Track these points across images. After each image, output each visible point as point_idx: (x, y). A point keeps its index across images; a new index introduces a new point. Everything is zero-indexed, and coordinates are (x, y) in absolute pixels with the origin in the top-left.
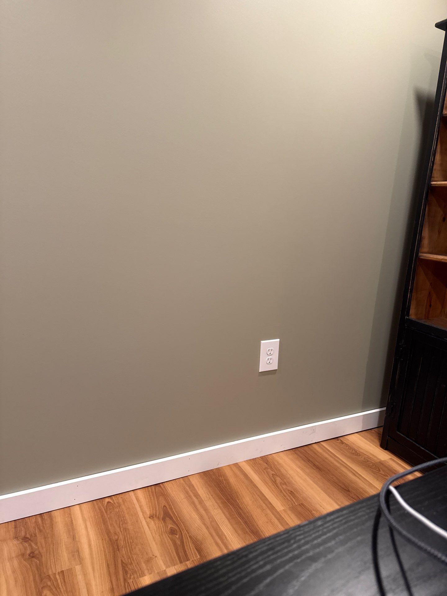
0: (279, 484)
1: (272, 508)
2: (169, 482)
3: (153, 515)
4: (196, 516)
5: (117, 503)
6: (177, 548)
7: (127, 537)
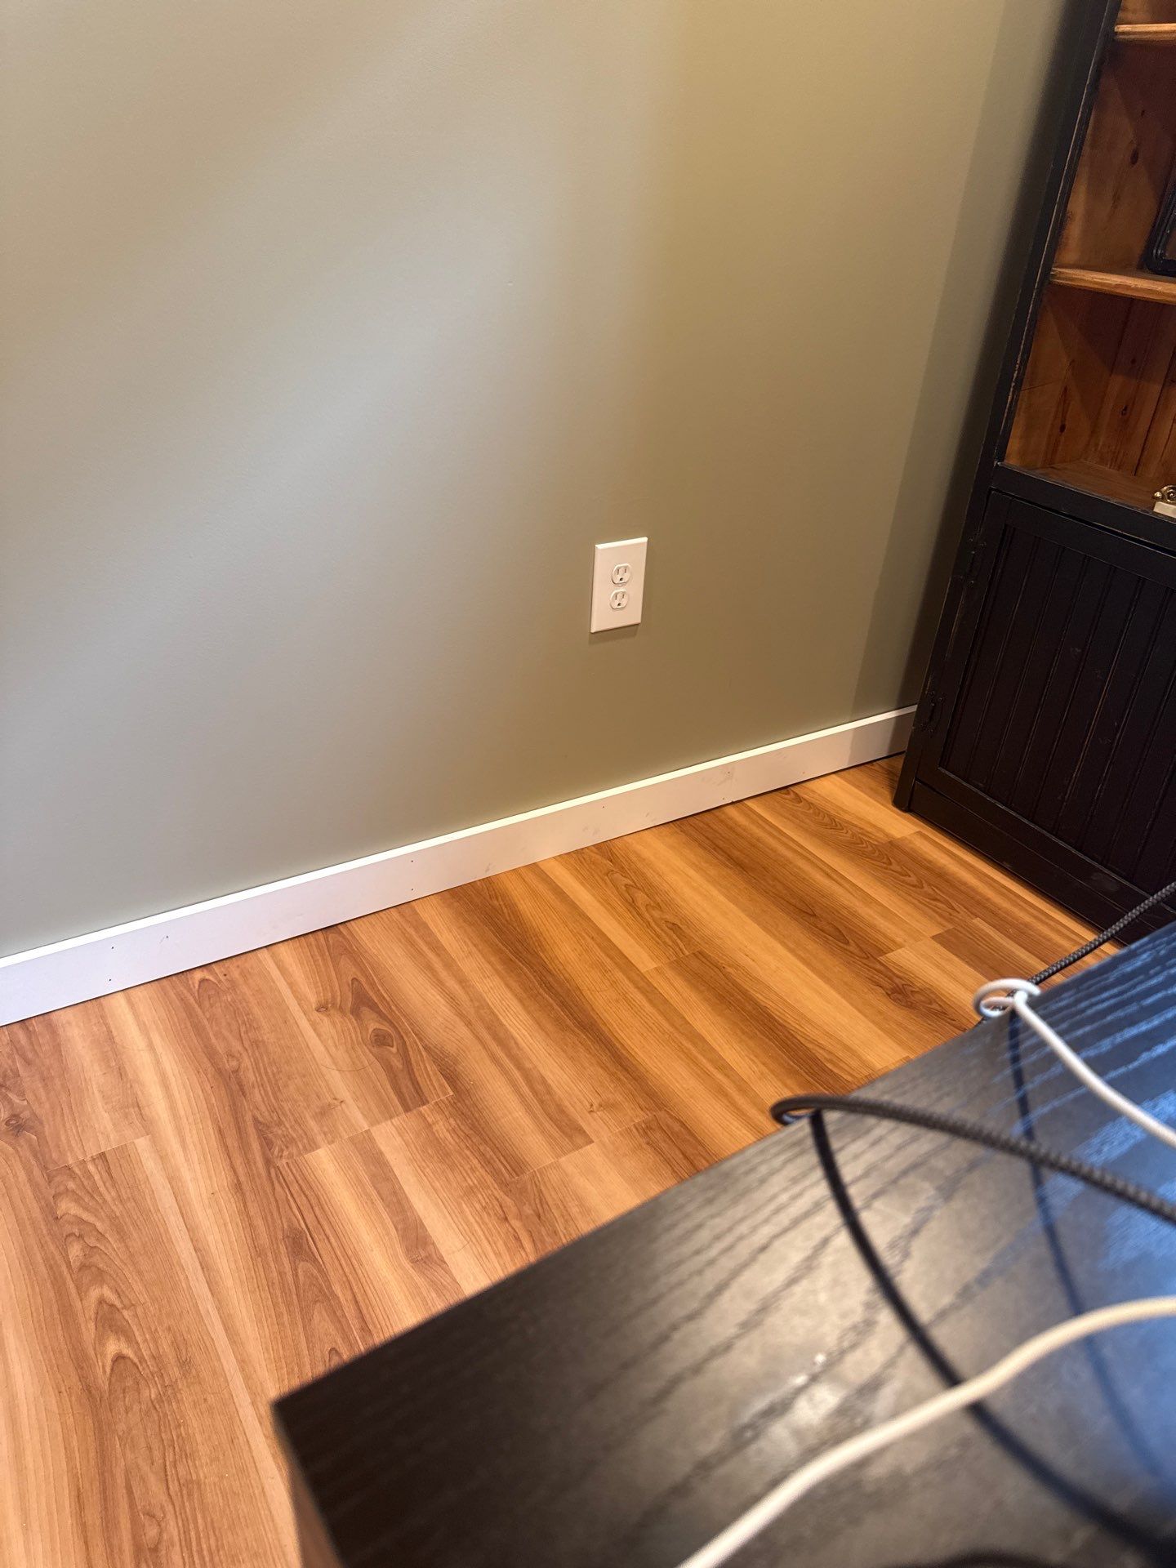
0: (643, 909)
1: (625, 964)
2: (360, 920)
3: (327, 1003)
4: (438, 997)
5: (227, 980)
6: (395, 1076)
7: (263, 1061)
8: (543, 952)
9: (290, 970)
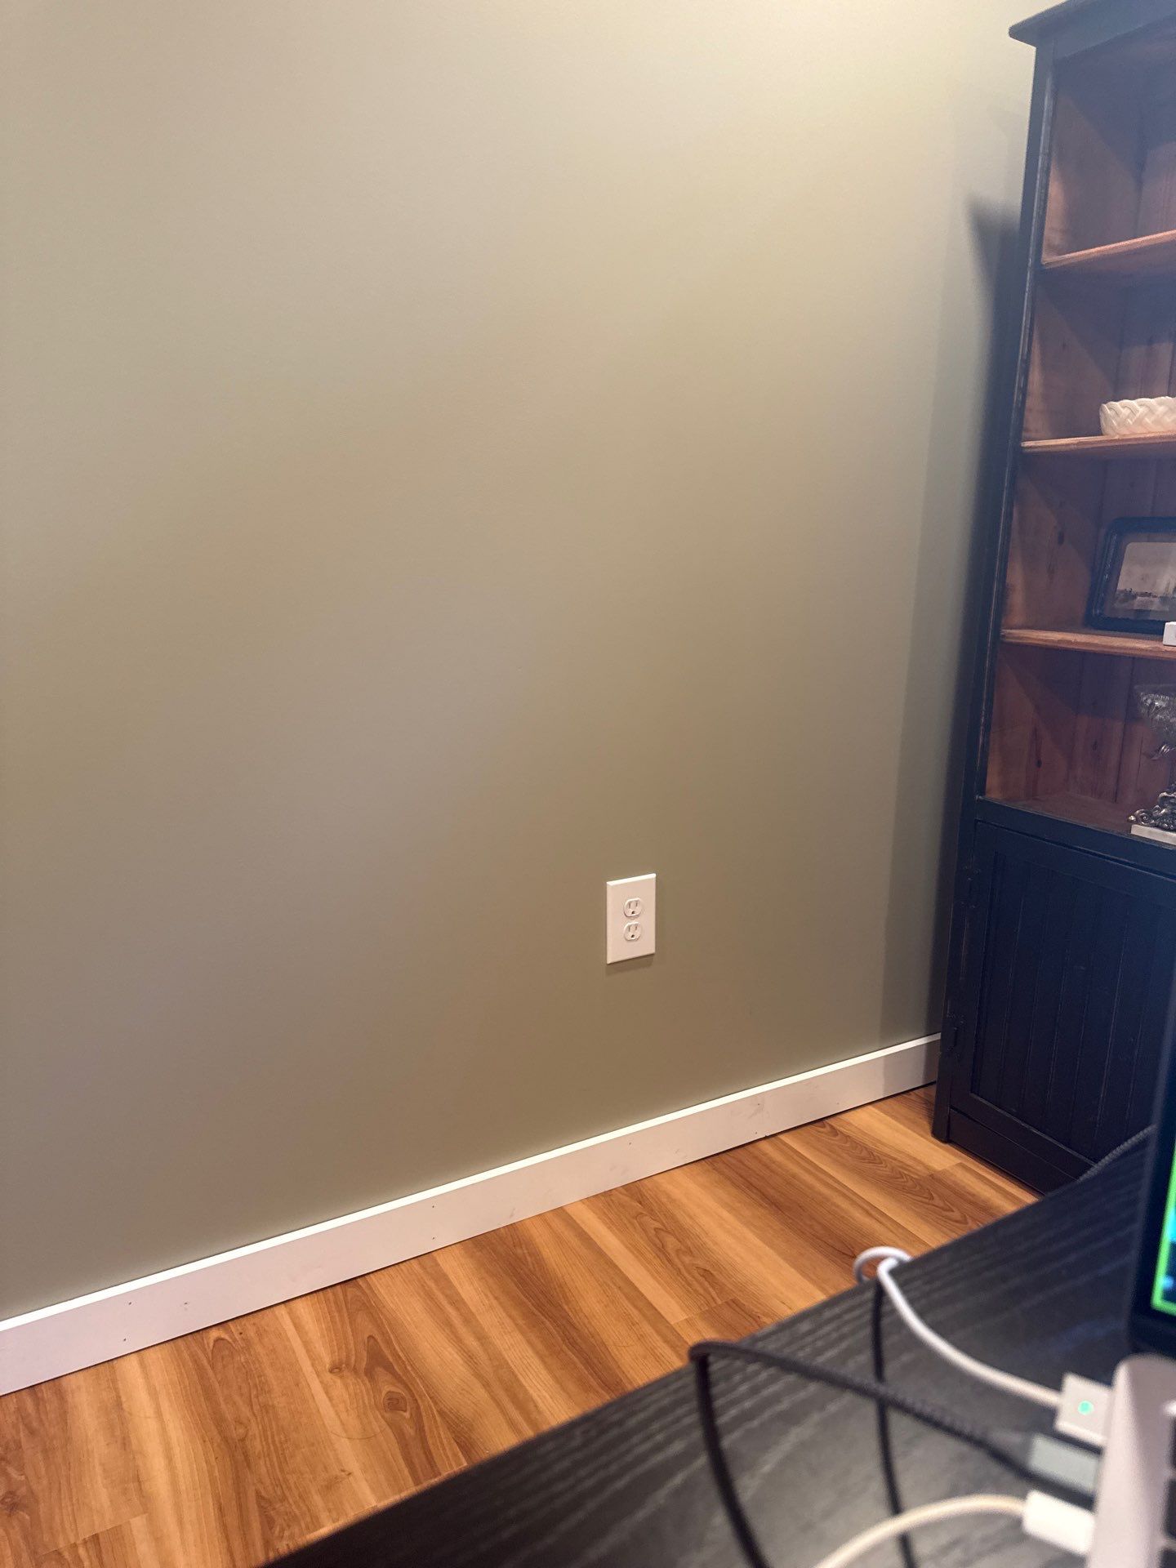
0: (673, 1255)
1: (656, 1317)
2: (383, 1271)
3: (341, 1363)
4: (455, 1355)
5: (243, 1339)
6: (407, 1445)
7: (271, 1429)
8: (567, 1304)
9: (307, 1328)
